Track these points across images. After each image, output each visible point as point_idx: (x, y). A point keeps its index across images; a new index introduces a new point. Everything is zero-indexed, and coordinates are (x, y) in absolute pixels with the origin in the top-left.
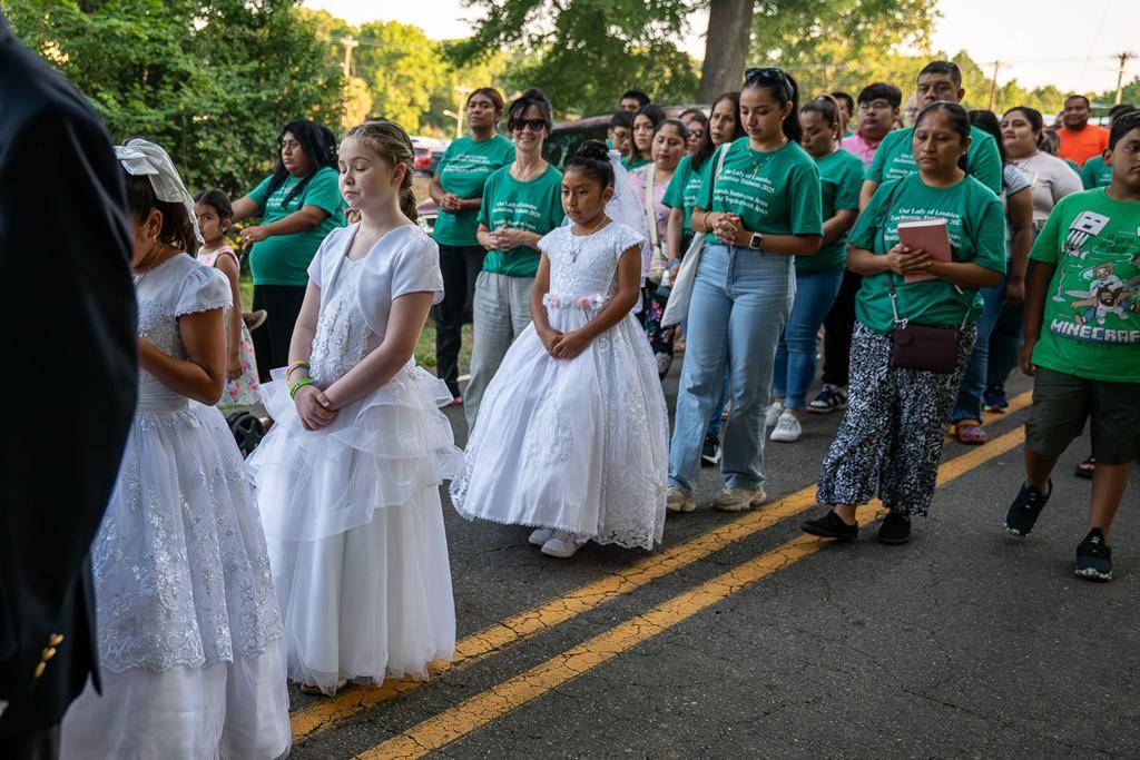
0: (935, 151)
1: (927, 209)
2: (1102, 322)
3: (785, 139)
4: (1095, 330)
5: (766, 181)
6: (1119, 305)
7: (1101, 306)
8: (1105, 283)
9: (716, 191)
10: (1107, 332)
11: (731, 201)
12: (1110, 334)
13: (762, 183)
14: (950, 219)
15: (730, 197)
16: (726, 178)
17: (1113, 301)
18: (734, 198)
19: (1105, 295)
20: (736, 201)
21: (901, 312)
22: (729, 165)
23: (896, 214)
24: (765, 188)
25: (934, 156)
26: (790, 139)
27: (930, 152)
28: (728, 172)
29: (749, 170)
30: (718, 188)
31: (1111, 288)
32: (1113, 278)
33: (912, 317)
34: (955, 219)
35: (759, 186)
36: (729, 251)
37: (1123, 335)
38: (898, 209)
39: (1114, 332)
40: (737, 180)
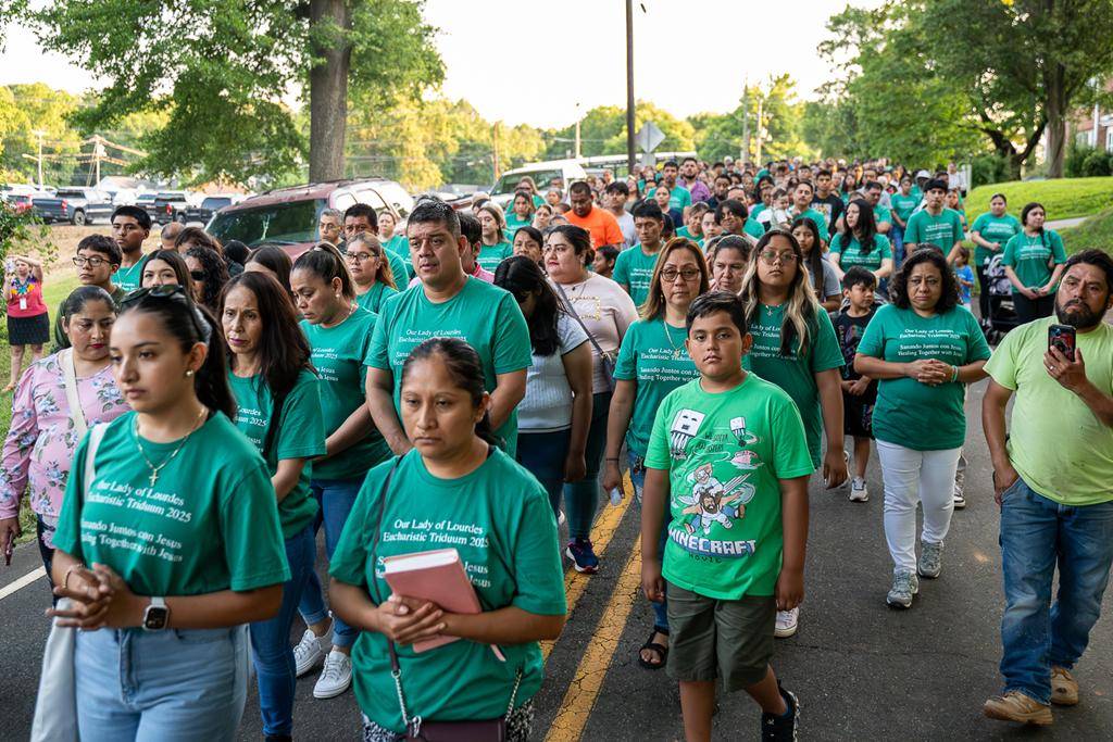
0: (437, 425)
1: (434, 520)
2: (707, 532)
3: (204, 410)
4: (702, 540)
5: (174, 500)
6: (722, 511)
7: (705, 514)
8: (706, 487)
9: (84, 524)
10: (713, 542)
11: (114, 543)
12: (715, 547)
13: (167, 505)
14: (469, 535)
15: (110, 535)
16: (101, 499)
17: (715, 507)
18: (119, 537)
19: (708, 500)
20: (124, 544)
21: (411, 703)
22: (104, 471)
23: (390, 529)
24: (174, 513)
25: (435, 433)
26: (213, 408)
27: (428, 428)
28: (103, 485)
29: (139, 480)
30: (88, 519)
31: (712, 492)
32: (714, 482)
33: (428, 712)
34: (476, 536)
35: (159, 510)
36: (117, 639)
37: (728, 547)
38: (393, 520)
39: (719, 543)
40: (119, 503)
